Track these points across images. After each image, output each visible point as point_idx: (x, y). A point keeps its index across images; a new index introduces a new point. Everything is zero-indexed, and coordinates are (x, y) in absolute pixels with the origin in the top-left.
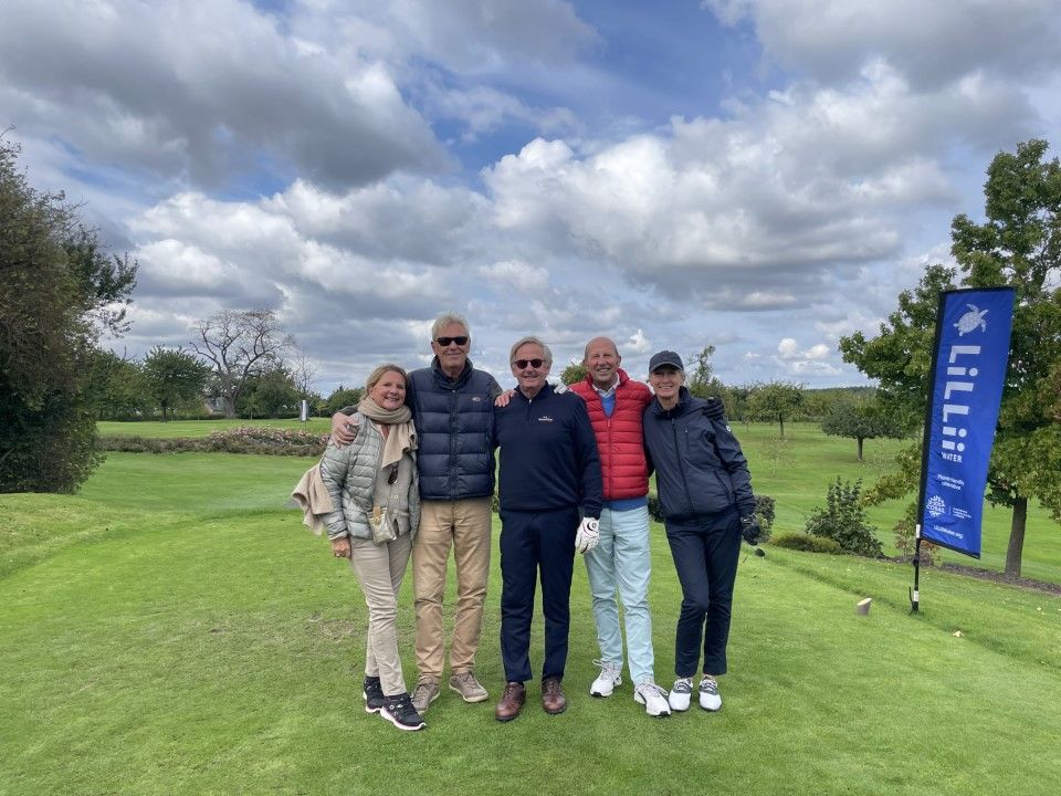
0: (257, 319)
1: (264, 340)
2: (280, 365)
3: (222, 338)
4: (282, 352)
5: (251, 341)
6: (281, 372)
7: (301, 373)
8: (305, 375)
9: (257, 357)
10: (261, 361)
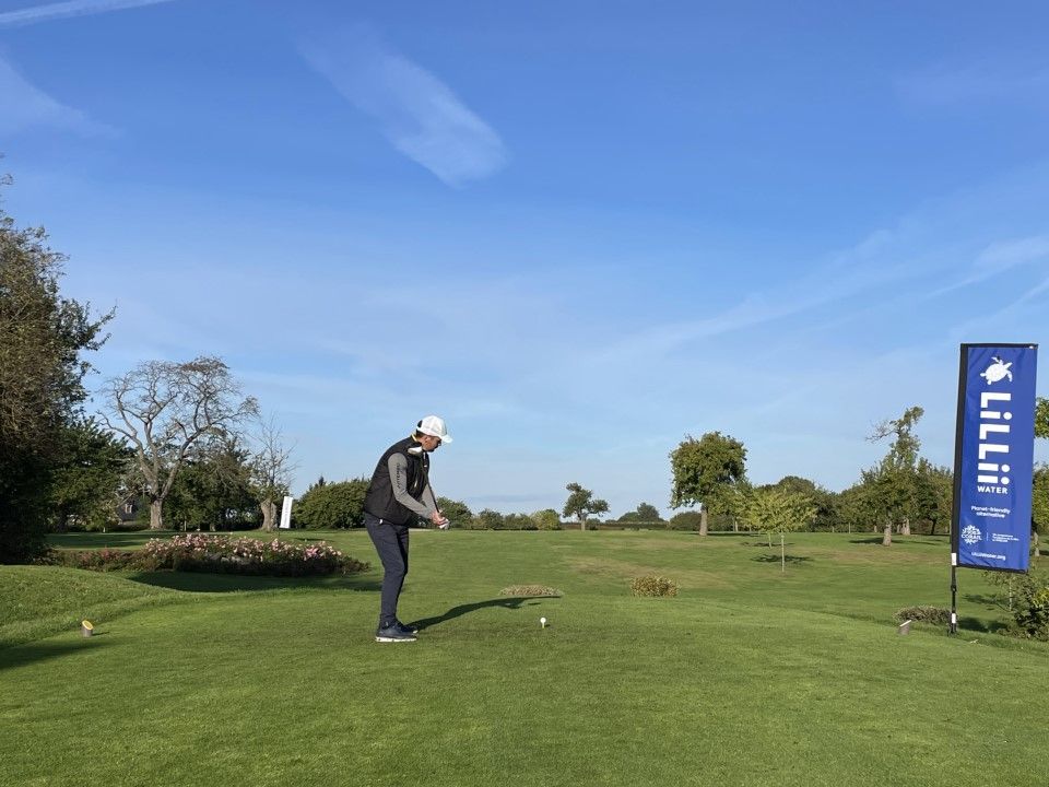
0: (199, 375)
1: (209, 406)
2: (231, 445)
3: (146, 406)
4: (237, 425)
5: (190, 409)
6: (234, 456)
7: (267, 456)
8: (273, 459)
9: (200, 431)
10: (205, 439)
